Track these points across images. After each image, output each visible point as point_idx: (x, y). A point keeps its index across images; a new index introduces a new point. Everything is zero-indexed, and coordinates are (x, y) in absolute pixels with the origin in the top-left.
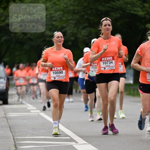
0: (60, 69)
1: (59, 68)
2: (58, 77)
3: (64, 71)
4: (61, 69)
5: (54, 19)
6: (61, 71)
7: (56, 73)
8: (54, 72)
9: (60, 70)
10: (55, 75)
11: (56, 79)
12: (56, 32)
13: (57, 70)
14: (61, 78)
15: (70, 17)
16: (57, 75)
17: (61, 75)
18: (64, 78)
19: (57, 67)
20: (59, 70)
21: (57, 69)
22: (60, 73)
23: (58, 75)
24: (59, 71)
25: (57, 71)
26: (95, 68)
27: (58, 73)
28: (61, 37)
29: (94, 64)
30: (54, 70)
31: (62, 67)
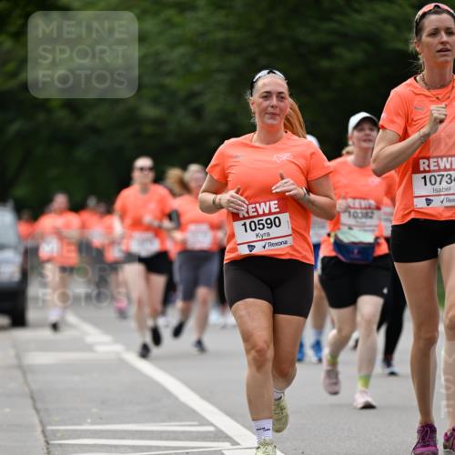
0: (267, 211)
1: (263, 204)
2: (263, 243)
3: (285, 217)
4: (273, 210)
6: (272, 217)
7: (253, 228)
8: (248, 222)
9: (270, 213)
10: (251, 236)
11: (258, 250)
12: (267, 72)
13: (259, 215)
14: (277, 244)
16: (257, 235)
17: (274, 231)
18: (286, 243)
20: (264, 214)
21: (257, 211)
22: (272, 224)
23: (262, 232)
24: (265, 218)
25: (256, 220)
26: (360, 215)
27: (261, 227)
28: (277, 97)
29: (357, 201)
30: (246, 215)
31: (276, 202)
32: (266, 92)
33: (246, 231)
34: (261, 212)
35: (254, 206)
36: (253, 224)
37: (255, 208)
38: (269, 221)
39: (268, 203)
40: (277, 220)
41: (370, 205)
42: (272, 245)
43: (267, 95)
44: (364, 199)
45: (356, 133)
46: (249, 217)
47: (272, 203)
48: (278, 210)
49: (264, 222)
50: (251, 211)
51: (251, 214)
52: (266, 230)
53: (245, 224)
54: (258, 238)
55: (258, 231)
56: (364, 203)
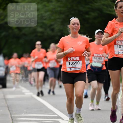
0: (76, 60)
1: (75, 58)
3: (81, 62)
4: (78, 60)
5: (45, 18)
6: (77, 61)
7: (72, 64)
8: (70, 62)
9: (77, 60)
10: (71, 66)
11: (73, 69)
12: (73, 18)
13: (73, 61)
14: (78, 69)
15: (57, 17)
17: (77, 65)
19: (73, 57)
20: (75, 60)
21: (73, 59)
22: (77, 63)
23: (74, 65)
24: (75, 61)
25: (73, 62)
26: (98, 58)
27: (74, 64)
28: (77, 24)
29: (97, 55)
30: (70, 60)
31: (79, 57)
32: (74, 23)
33: (70, 64)
34: (74, 60)
35: (72, 58)
36: (72, 63)
37: (73, 58)
38: (76, 62)
39: (76, 57)
40: (78, 62)
41: (100, 56)
42: (76, 69)
43: (74, 24)
44: (99, 54)
45: (97, 35)
46: (71, 61)
47: (78, 57)
48: (79, 60)
49: (75, 63)
50: (71, 59)
51: (71, 60)
52: (75, 65)
53: (69, 63)
54: (73, 67)
55: (73, 65)
56: (99, 55)
